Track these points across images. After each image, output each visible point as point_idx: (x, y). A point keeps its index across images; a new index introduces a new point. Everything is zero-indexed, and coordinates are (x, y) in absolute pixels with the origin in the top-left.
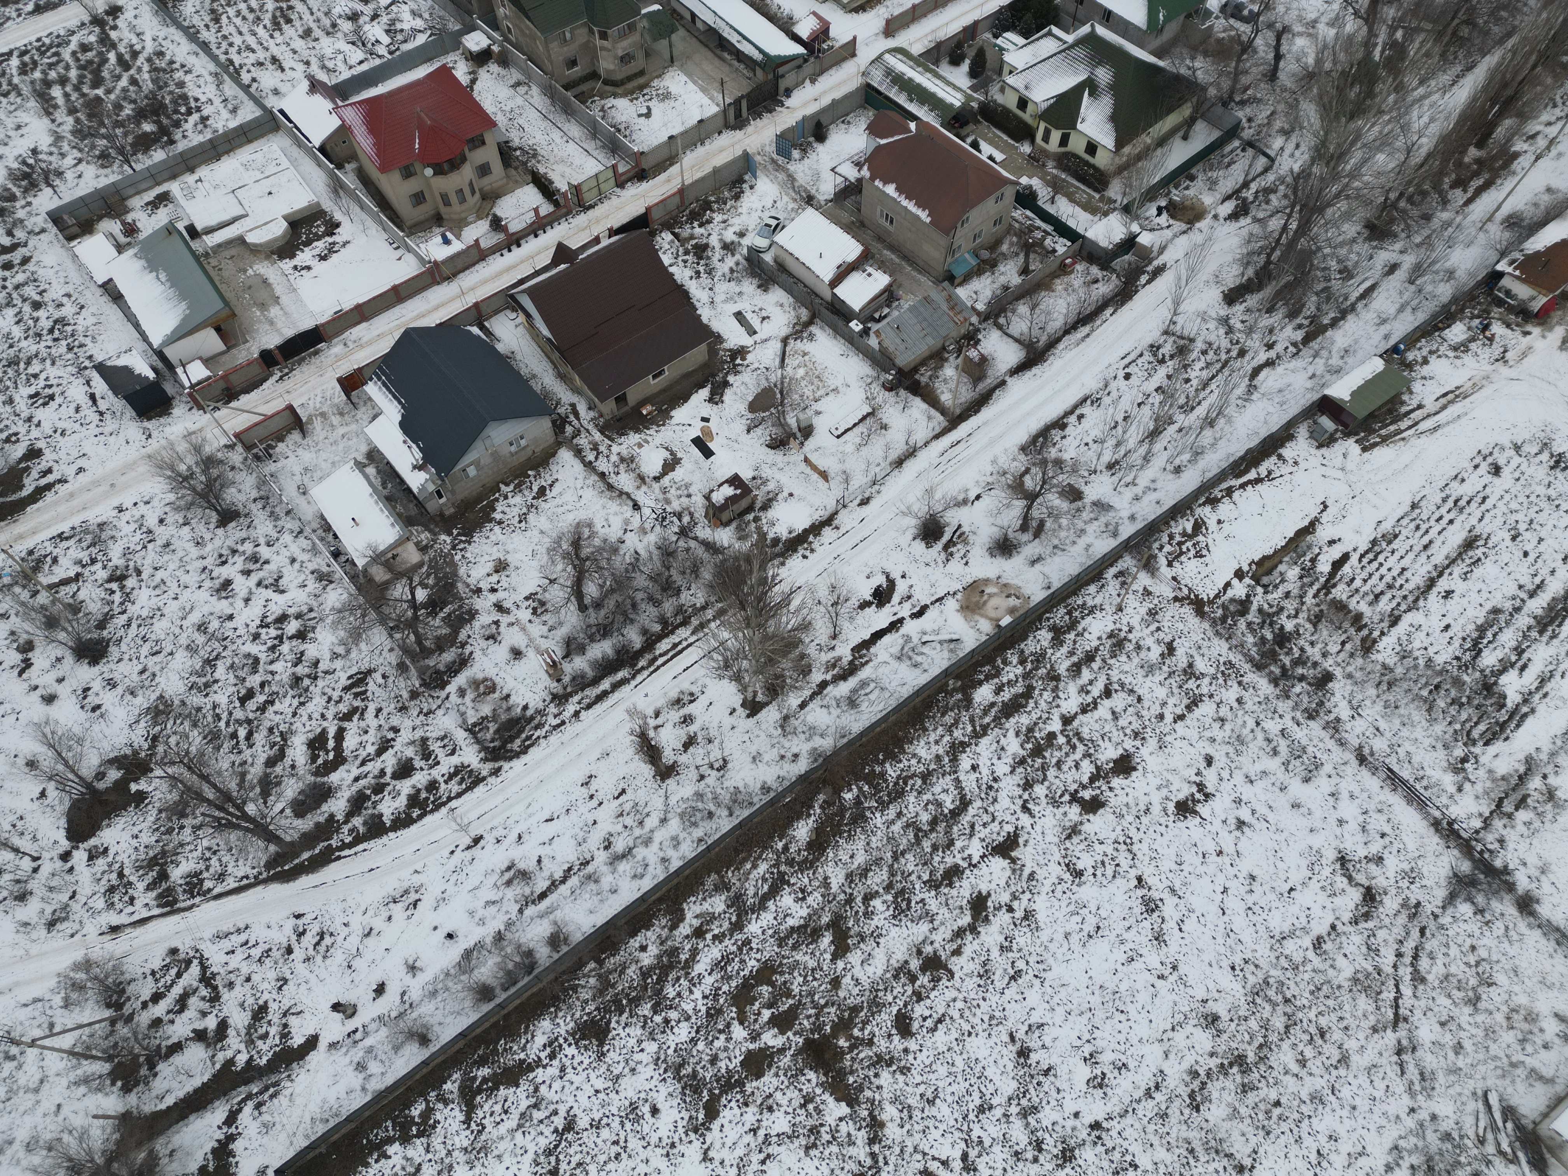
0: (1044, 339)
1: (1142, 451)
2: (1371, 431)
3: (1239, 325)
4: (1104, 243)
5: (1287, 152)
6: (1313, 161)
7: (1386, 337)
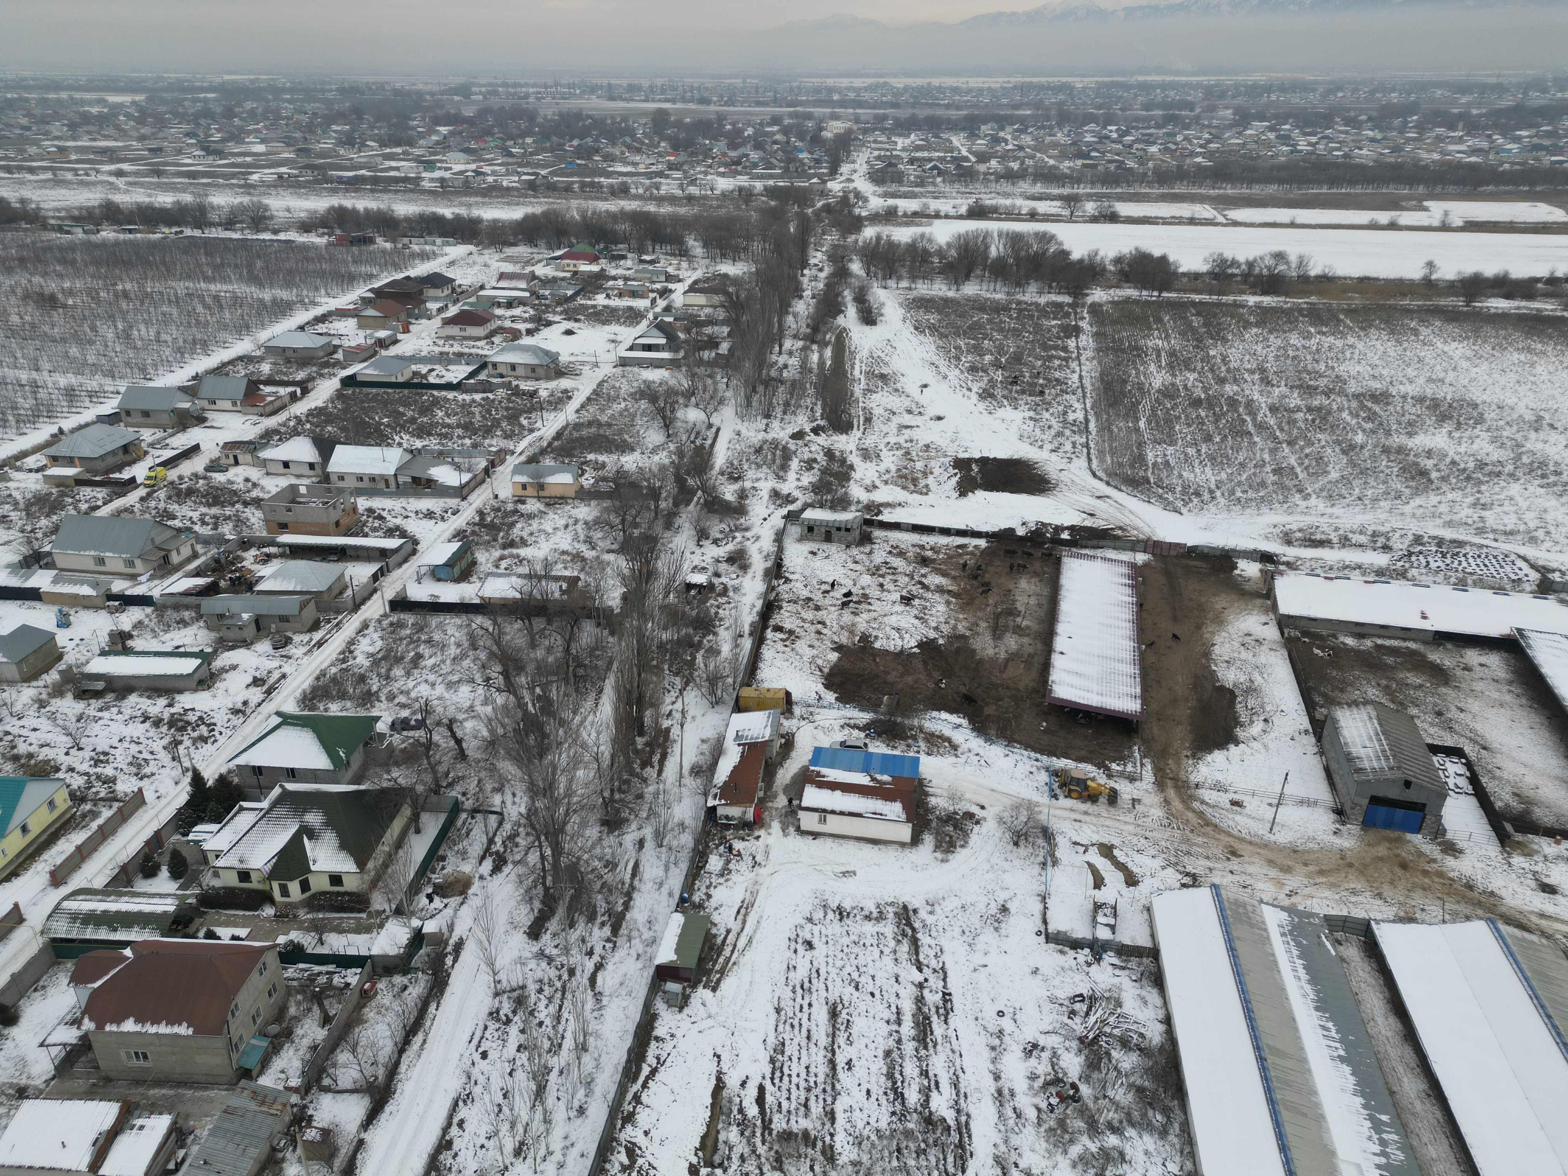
0: (381, 1072)
1: (539, 1115)
2: (708, 972)
3: (555, 952)
4: (393, 951)
5: (509, 802)
6: (532, 799)
7: (670, 894)
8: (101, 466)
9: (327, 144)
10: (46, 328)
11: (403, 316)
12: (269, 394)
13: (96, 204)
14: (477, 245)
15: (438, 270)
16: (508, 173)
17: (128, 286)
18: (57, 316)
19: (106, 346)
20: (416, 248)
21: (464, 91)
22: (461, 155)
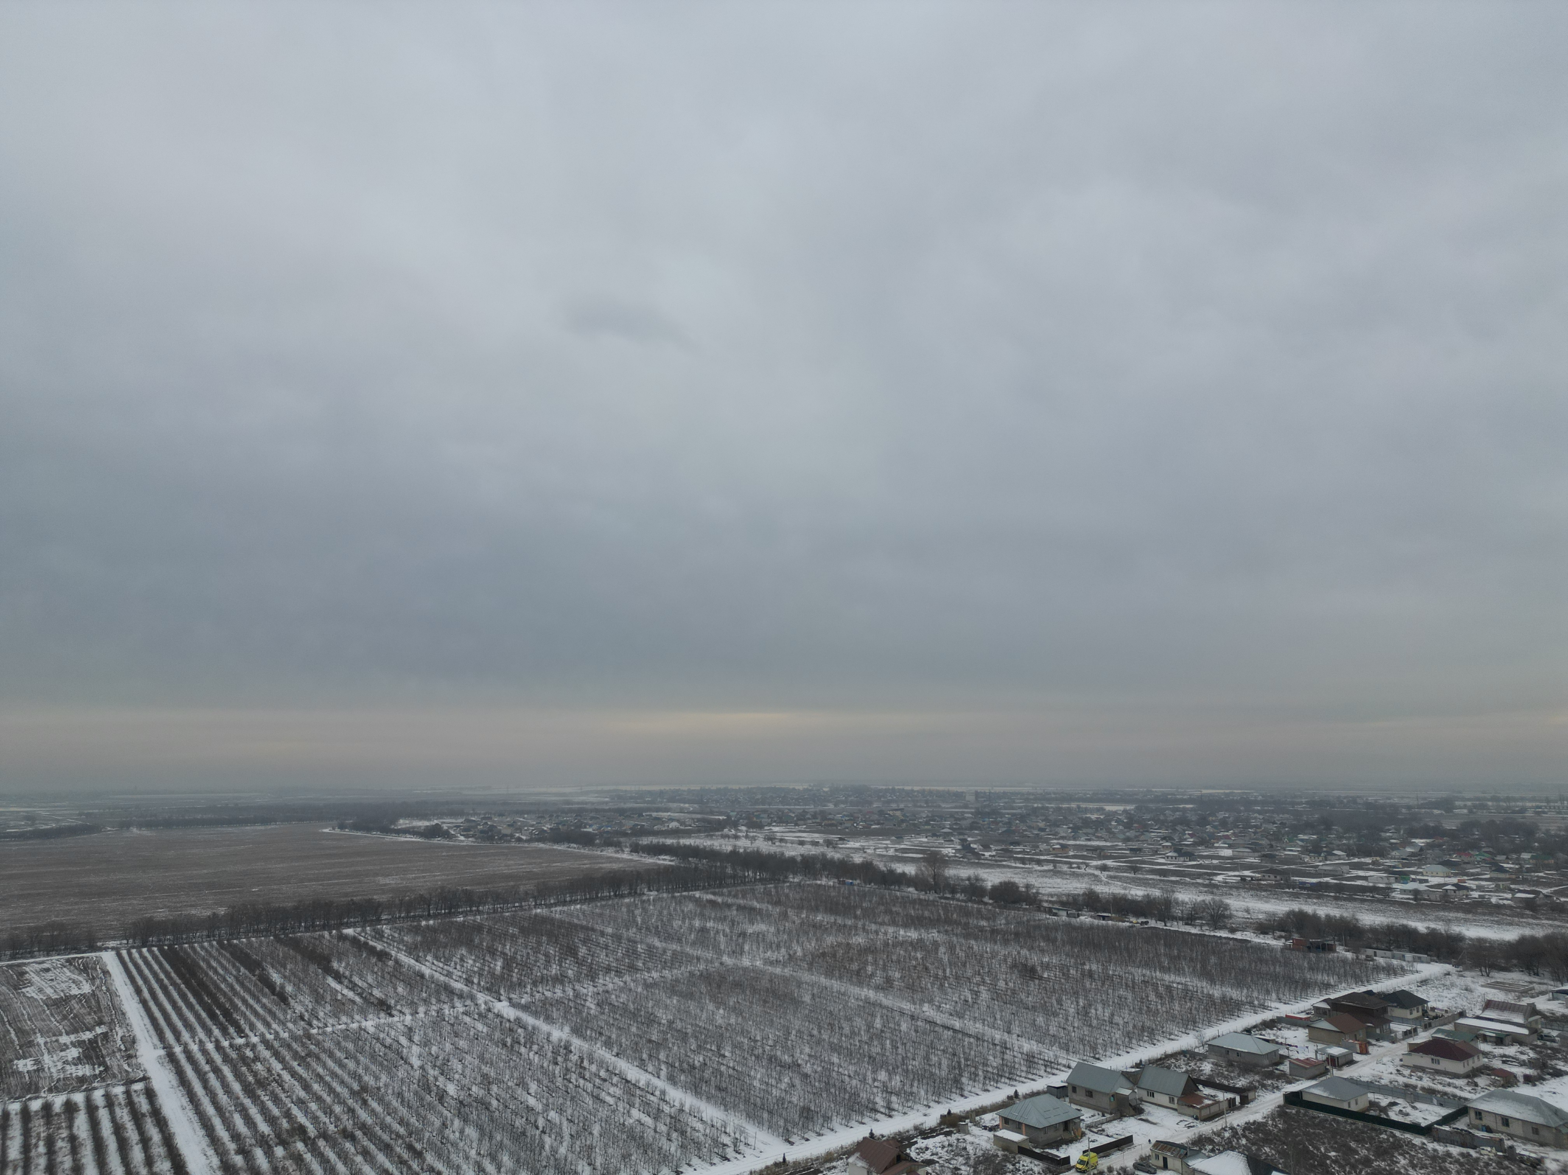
8: (1042, 1138)
9: (1292, 851)
10: (1023, 996)
11: (1361, 1035)
12: (1208, 1097)
13: (1081, 892)
14: (1456, 965)
15: (1406, 988)
16: (1497, 890)
17: (1094, 967)
18: (1033, 986)
19: (1067, 1020)
20: (1381, 961)
21: (1447, 805)
22: (1440, 868)
